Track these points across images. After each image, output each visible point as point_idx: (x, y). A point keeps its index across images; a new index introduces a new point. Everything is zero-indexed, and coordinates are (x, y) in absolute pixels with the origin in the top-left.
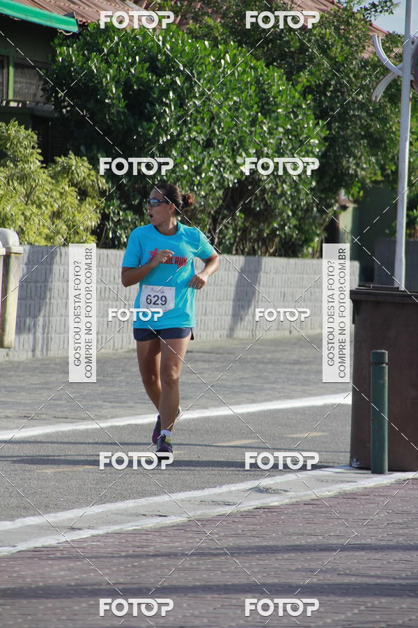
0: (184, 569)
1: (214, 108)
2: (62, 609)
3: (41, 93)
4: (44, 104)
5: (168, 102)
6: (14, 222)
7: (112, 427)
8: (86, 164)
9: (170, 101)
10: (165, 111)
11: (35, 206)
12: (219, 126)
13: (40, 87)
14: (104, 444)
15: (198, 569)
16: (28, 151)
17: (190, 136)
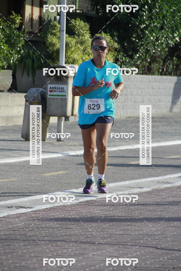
0: (150, 211)
1: (165, 12)
2: (98, 226)
3: (90, 6)
4: (91, 11)
5: (145, 10)
6: (78, 62)
7: (119, 150)
8: (109, 37)
9: (146, 9)
10: (143, 14)
11: (87, 55)
12: (167, 20)
13: (90, 4)
14: (116, 157)
15: (156, 211)
16: (85, 32)
17: (154, 25)
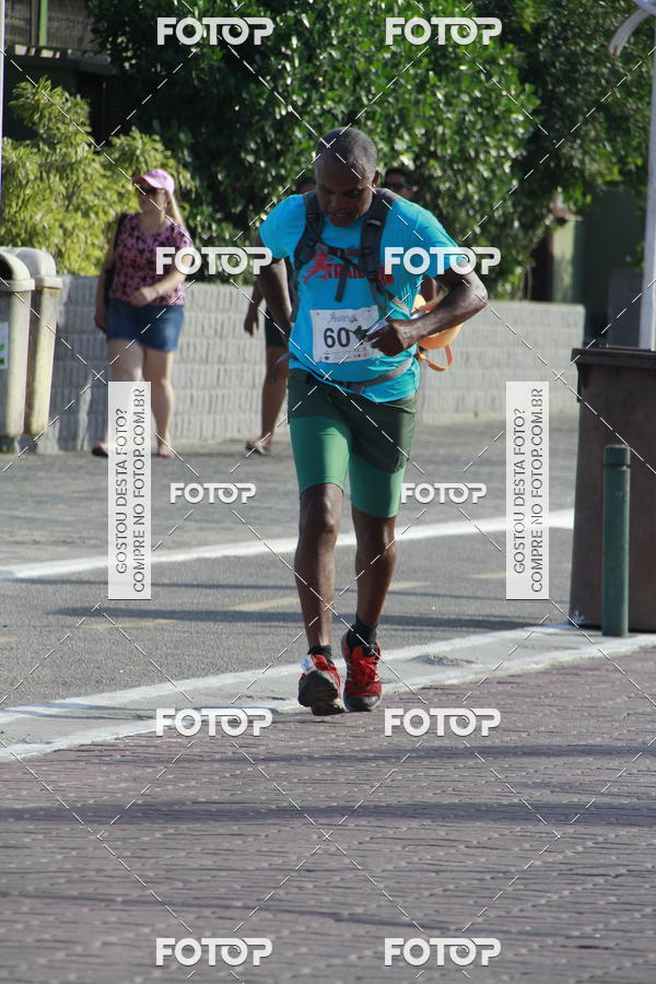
0: (314, 782)
1: (361, 64)
2: (125, 840)
3: (90, 36)
4: (96, 53)
5: (289, 52)
6: (47, 239)
7: (199, 560)
8: (159, 146)
9: (293, 51)
10: (284, 67)
11: (79, 214)
12: (368, 92)
13: (89, 28)
14: (186, 586)
15: (333, 782)
16: (71, 128)
17: (322, 108)
